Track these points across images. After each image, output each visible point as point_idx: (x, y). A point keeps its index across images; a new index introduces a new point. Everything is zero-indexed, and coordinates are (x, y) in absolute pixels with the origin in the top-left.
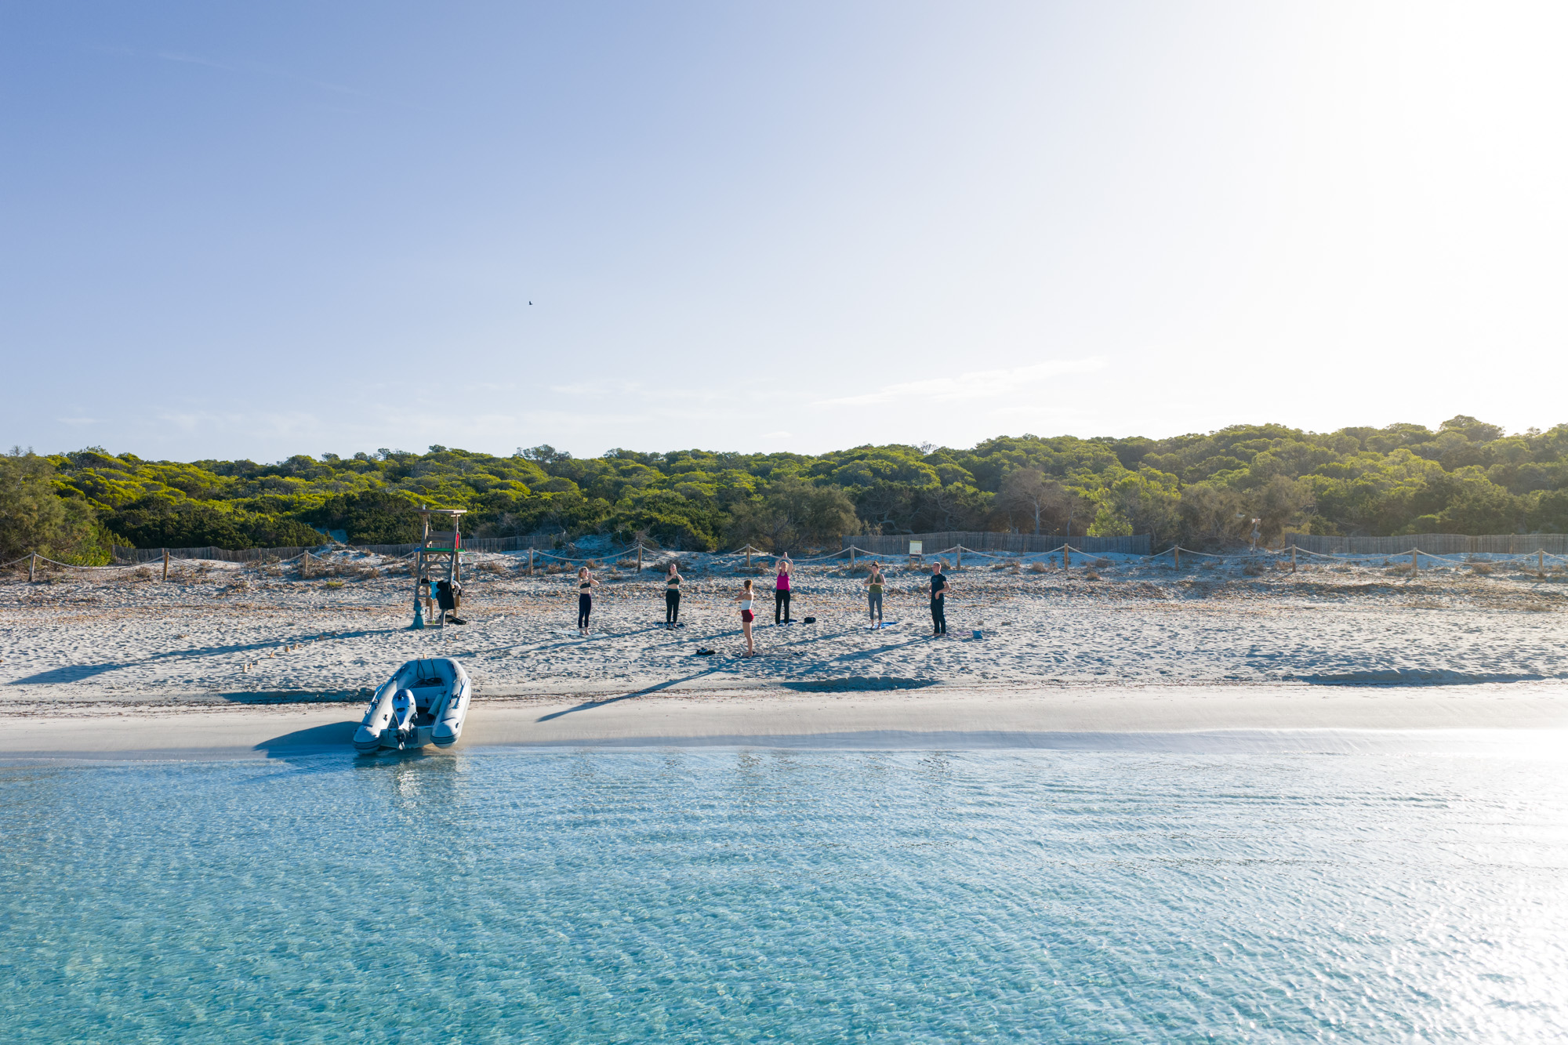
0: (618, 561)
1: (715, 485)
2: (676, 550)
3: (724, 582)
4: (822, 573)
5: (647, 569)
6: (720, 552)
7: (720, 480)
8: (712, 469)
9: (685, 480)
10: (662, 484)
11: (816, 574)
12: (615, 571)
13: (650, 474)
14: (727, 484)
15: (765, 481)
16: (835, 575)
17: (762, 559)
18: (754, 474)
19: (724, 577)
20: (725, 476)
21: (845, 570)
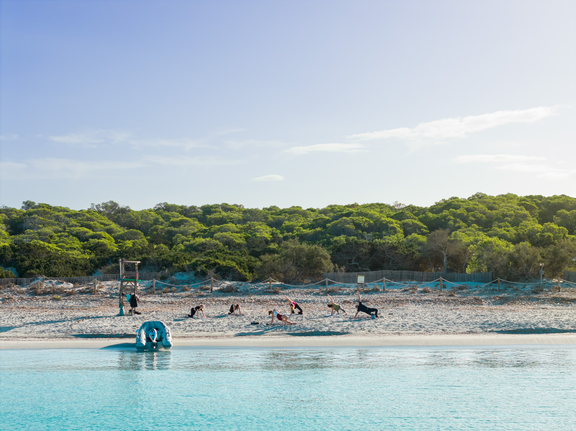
0: (200, 286)
1: (243, 235)
2: (230, 281)
3: (258, 297)
4: (310, 293)
5: (216, 291)
6: (254, 281)
7: (246, 230)
8: (239, 222)
9: (221, 230)
10: (205, 234)
11: (307, 293)
12: (199, 291)
13: (193, 225)
14: (251, 233)
15: (278, 231)
16: (318, 294)
17: (278, 286)
18: (270, 225)
19: (257, 295)
20: (249, 228)
21: (322, 291)
